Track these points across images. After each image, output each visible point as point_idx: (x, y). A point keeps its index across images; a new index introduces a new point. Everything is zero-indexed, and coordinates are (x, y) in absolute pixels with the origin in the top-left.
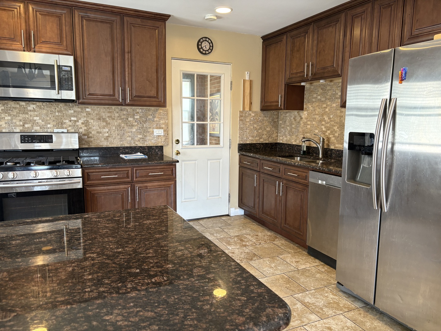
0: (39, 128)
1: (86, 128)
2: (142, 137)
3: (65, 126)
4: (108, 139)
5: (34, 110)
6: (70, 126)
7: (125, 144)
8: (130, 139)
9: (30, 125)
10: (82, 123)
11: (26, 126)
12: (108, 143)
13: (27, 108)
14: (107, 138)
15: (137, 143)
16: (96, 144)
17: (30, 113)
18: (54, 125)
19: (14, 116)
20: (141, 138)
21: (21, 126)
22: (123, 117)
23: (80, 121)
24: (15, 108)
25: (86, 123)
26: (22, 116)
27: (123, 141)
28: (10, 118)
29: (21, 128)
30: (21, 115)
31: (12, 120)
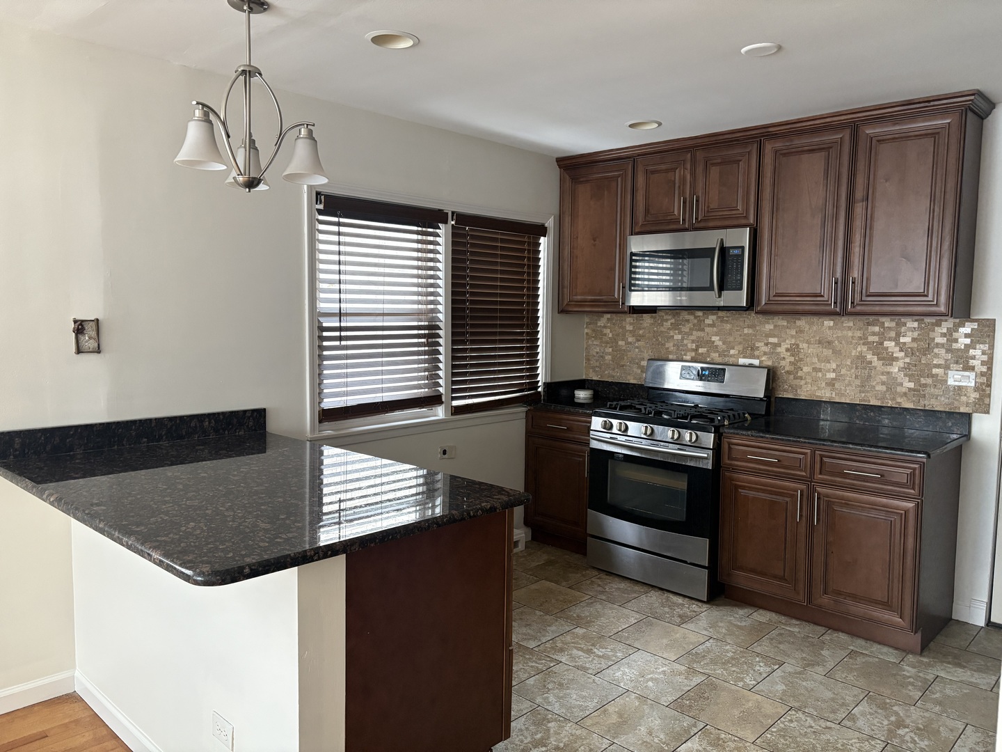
0: (717, 355)
1: (792, 359)
2: (913, 387)
3: (757, 353)
4: (834, 385)
5: (713, 325)
6: (765, 353)
7: (870, 398)
8: (884, 388)
9: (706, 349)
10: (787, 350)
11: (701, 350)
12: (834, 393)
13: (704, 321)
14: (831, 384)
15: (899, 400)
16: (809, 392)
17: (707, 329)
18: (739, 351)
19: (686, 333)
20: (910, 389)
21: (693, 350)
22: (871, 339)
23: (785, 346)
24: (688, 321)
25: (794, 350)
26: (696, 334)
27: (868, 392)
28: (679, 337)
29: (693, 354)
30: (694, 333)
31: (683, 339)
